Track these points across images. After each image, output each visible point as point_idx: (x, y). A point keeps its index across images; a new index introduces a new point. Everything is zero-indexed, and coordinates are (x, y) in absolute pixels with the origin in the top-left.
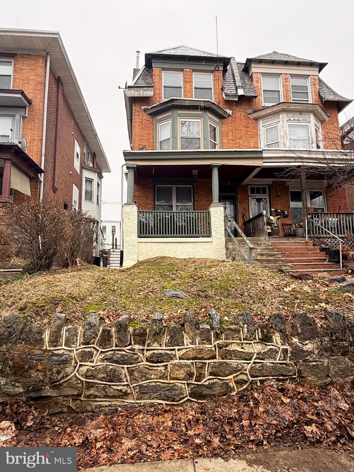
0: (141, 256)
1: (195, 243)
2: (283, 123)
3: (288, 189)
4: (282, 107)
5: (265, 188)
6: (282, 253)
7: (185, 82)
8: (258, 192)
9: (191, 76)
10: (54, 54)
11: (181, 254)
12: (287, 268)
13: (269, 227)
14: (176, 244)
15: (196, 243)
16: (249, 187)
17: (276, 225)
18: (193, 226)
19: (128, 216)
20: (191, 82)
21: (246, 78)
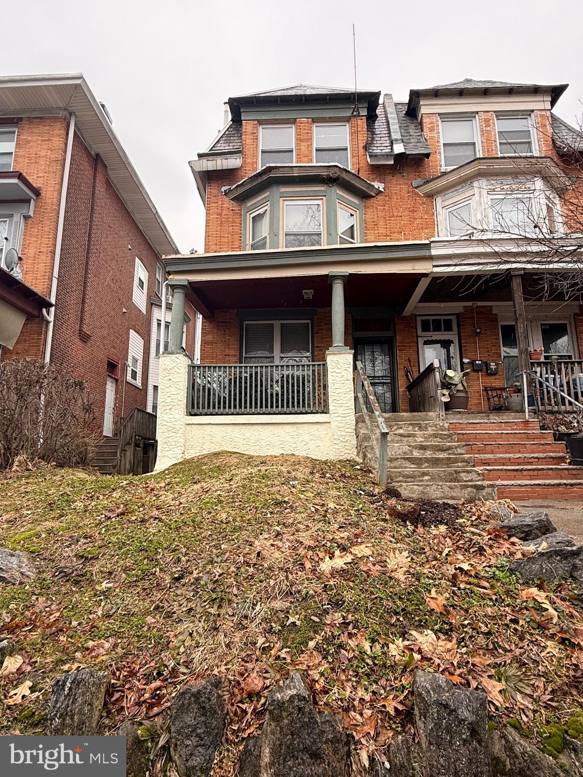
0: (191, 451)
1: (295, 426)
2: (480, 197)
3: (497, 321)
4: (476, 168)
5: (451, 320)
6: (466, 445)
7: (299, 140)
8: (437, 329)
9: (310, 129)
10: (82, 113)
11: (268, 447)
12: (473, 476)
13: (446, 392)
14: (259, 427)
15: (298, 426)
16: (419, 319)
17: (460, 387)
18: (293, 392)
19: (167, 375)
20: (310, 139)
21: (412, 126)
